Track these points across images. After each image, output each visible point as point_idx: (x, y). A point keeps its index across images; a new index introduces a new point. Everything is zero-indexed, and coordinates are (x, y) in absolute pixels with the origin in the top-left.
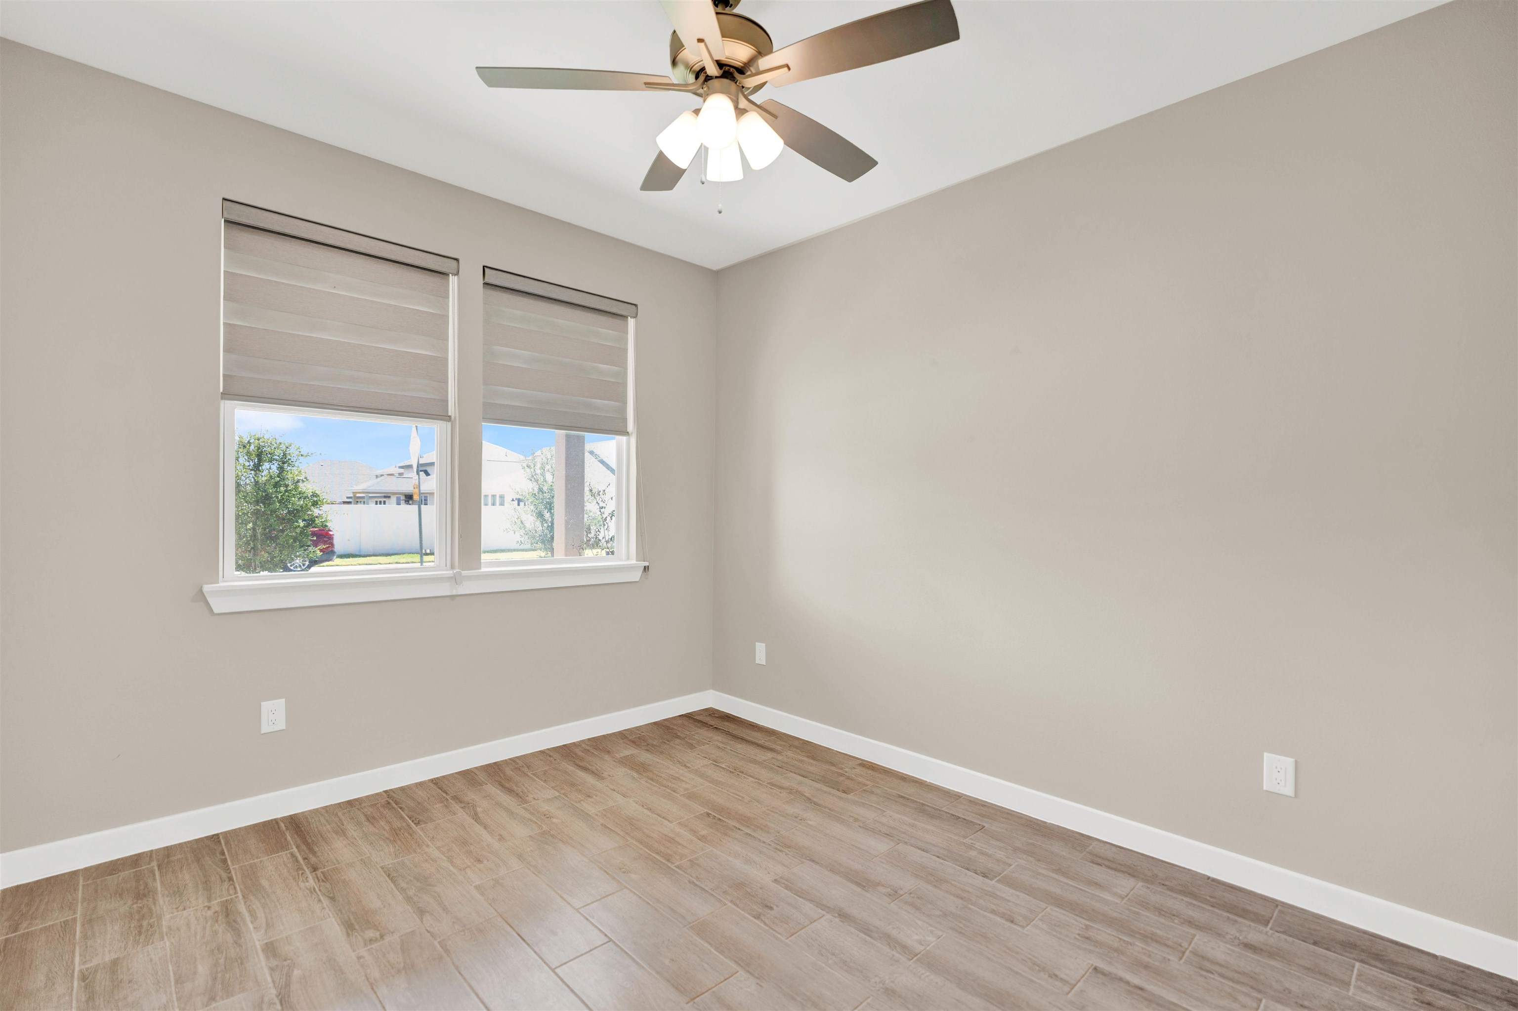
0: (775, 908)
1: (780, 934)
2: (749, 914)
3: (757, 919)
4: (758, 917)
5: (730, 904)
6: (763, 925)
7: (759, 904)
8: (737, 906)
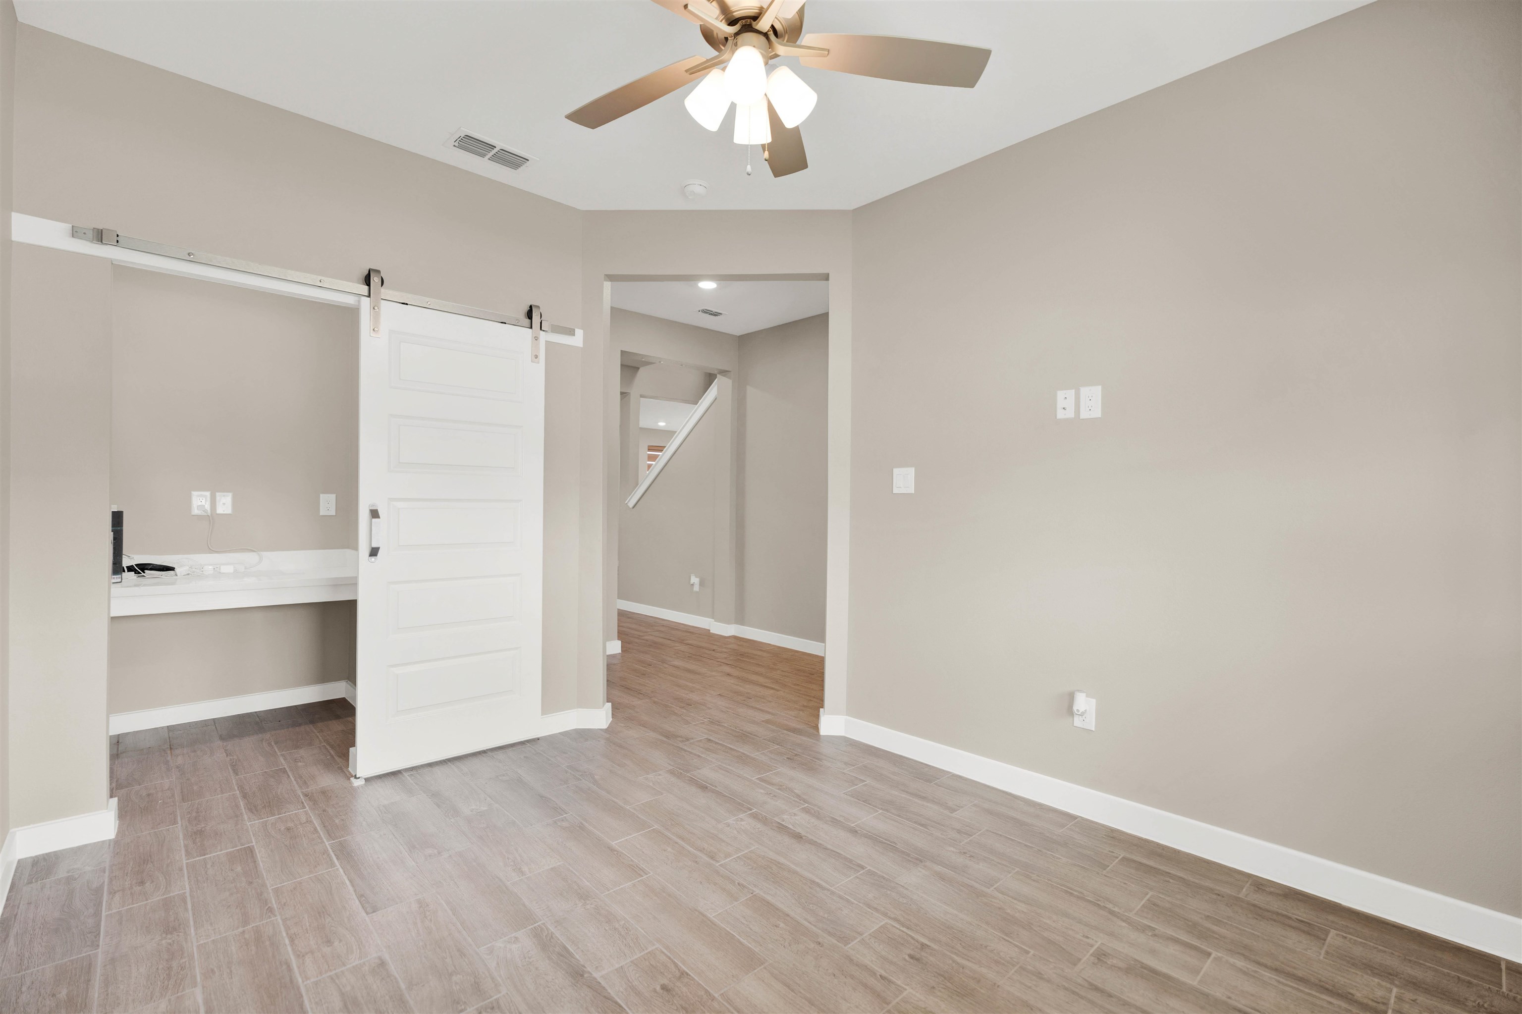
0: (658, 988)
1: (663, 952)
2: (693, 979)
3: (684, 971)
4: (683, 974)
5: (716, 995)
6: (680, 964)
7: (677, 994)
8: (707, 991)
